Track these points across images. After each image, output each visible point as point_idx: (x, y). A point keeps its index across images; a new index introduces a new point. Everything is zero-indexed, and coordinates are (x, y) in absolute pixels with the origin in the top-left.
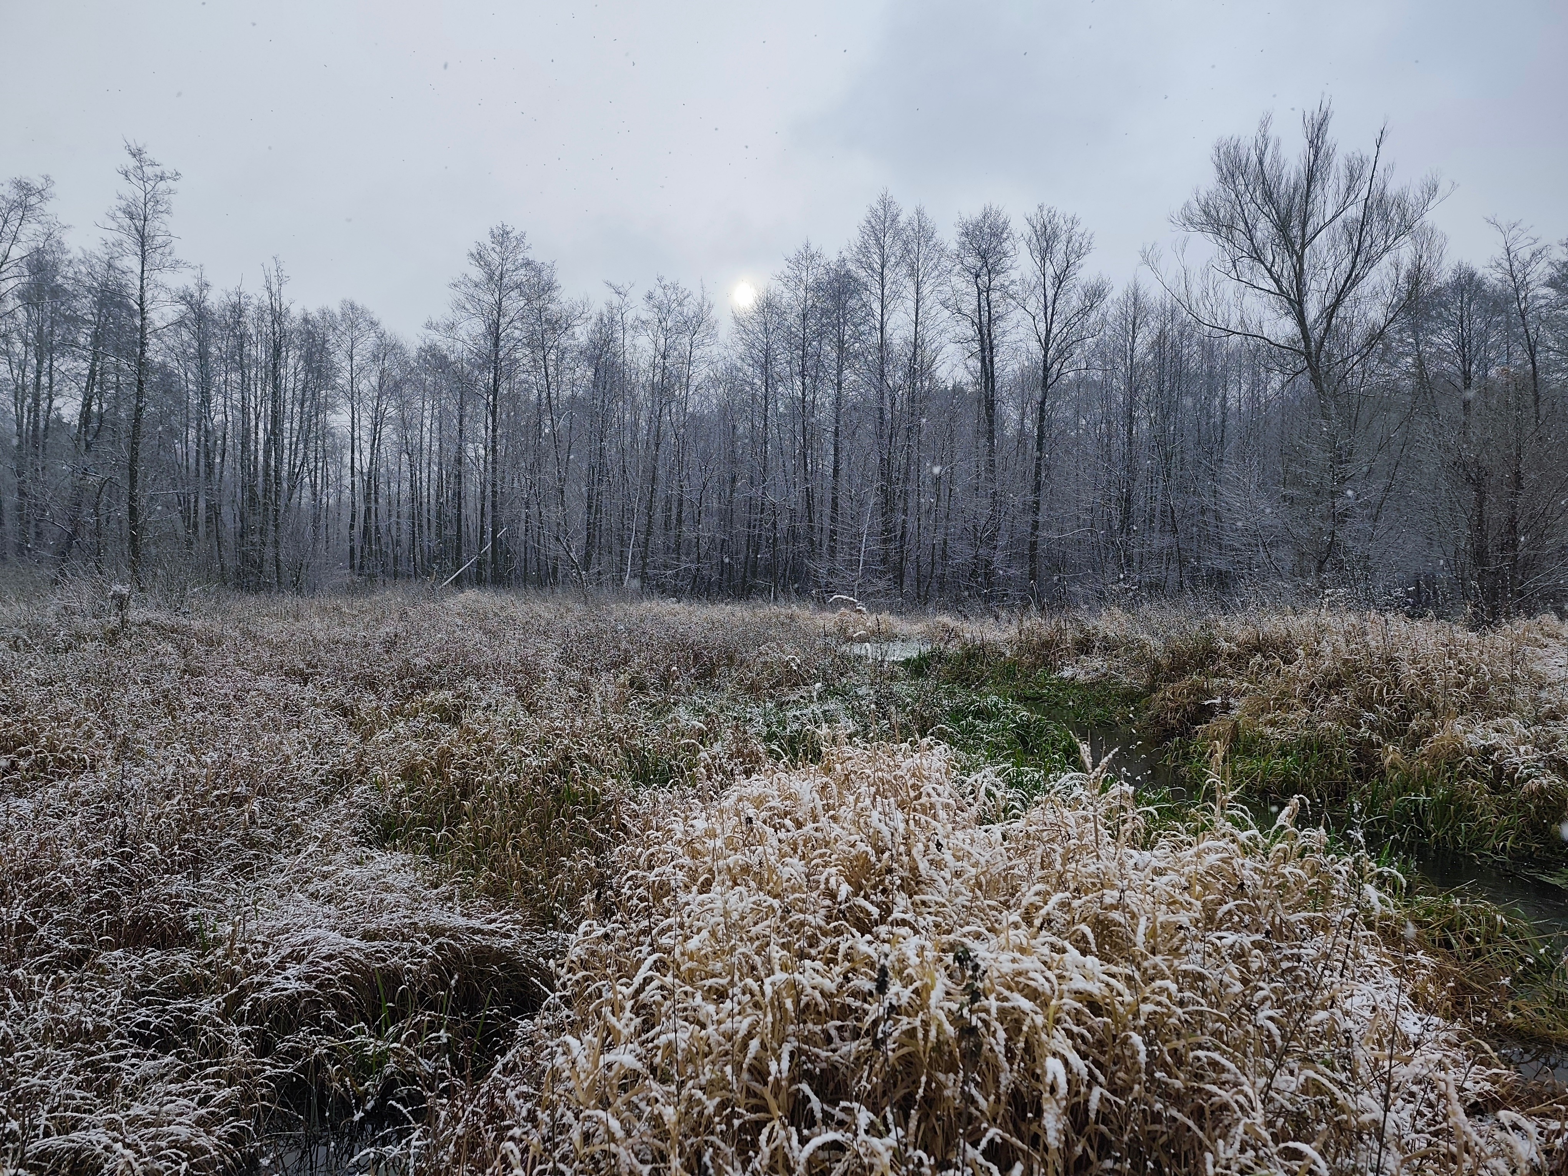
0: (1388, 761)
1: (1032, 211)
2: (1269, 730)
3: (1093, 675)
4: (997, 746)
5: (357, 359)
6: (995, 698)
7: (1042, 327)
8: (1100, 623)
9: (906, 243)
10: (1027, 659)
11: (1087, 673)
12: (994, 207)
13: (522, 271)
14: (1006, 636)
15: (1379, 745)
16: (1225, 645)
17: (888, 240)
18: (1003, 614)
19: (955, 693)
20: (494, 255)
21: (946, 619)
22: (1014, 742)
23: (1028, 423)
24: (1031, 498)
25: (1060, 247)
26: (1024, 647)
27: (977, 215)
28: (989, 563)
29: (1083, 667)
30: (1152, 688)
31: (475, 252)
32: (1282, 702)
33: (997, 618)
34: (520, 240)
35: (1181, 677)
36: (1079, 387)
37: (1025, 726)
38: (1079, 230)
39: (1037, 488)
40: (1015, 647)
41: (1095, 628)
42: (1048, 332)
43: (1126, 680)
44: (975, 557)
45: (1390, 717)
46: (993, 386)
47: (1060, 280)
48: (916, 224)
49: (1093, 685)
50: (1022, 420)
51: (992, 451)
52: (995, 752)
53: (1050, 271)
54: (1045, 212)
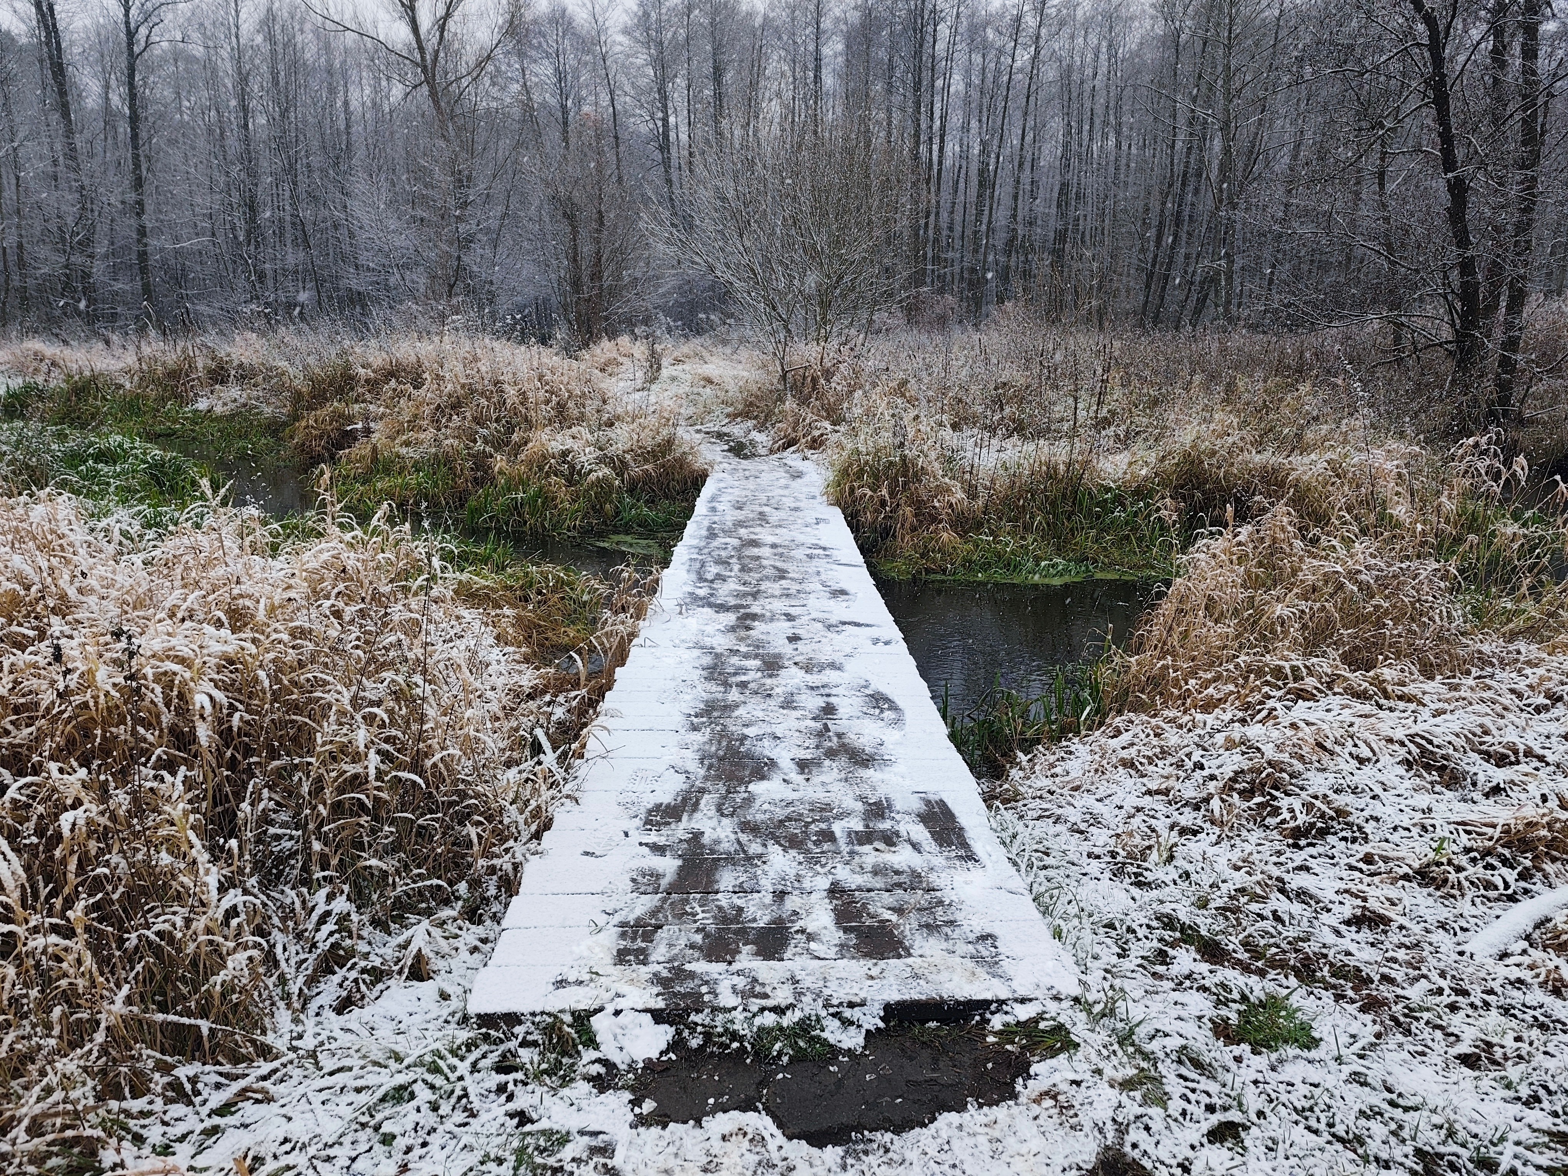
0: (496, 469)
2: (403, 451)
3: (233, 406)
4: (129, 490)
6: (119, 438)
8: (233, 350)
10: (152, 392)
11: (225, 404)
14: (121, 365)
15: (491, 456)
16: (362, 371)
18: (115, 338)
19: (66, 436)
21: (36, 345)
22: (149, 484)
23: (115, 100)
24: (131, 197)
26: (146, 378)
28: (86, 275)
29: (220, 398)
30: (296, 418)
32: (413, 424)
33: (107, 342)
35: (322, 405)
36: (176, 61)
37: (159, 465)
39: (138, 184)
40: (136, 378)
41: (229, 355)
43: (268, 410)
44: (66, 267)
45: (498, 431)
46: (58, 44)
49: (233, 416)
50: (107, 93)
51: (69, 133)
52: (126, 495)
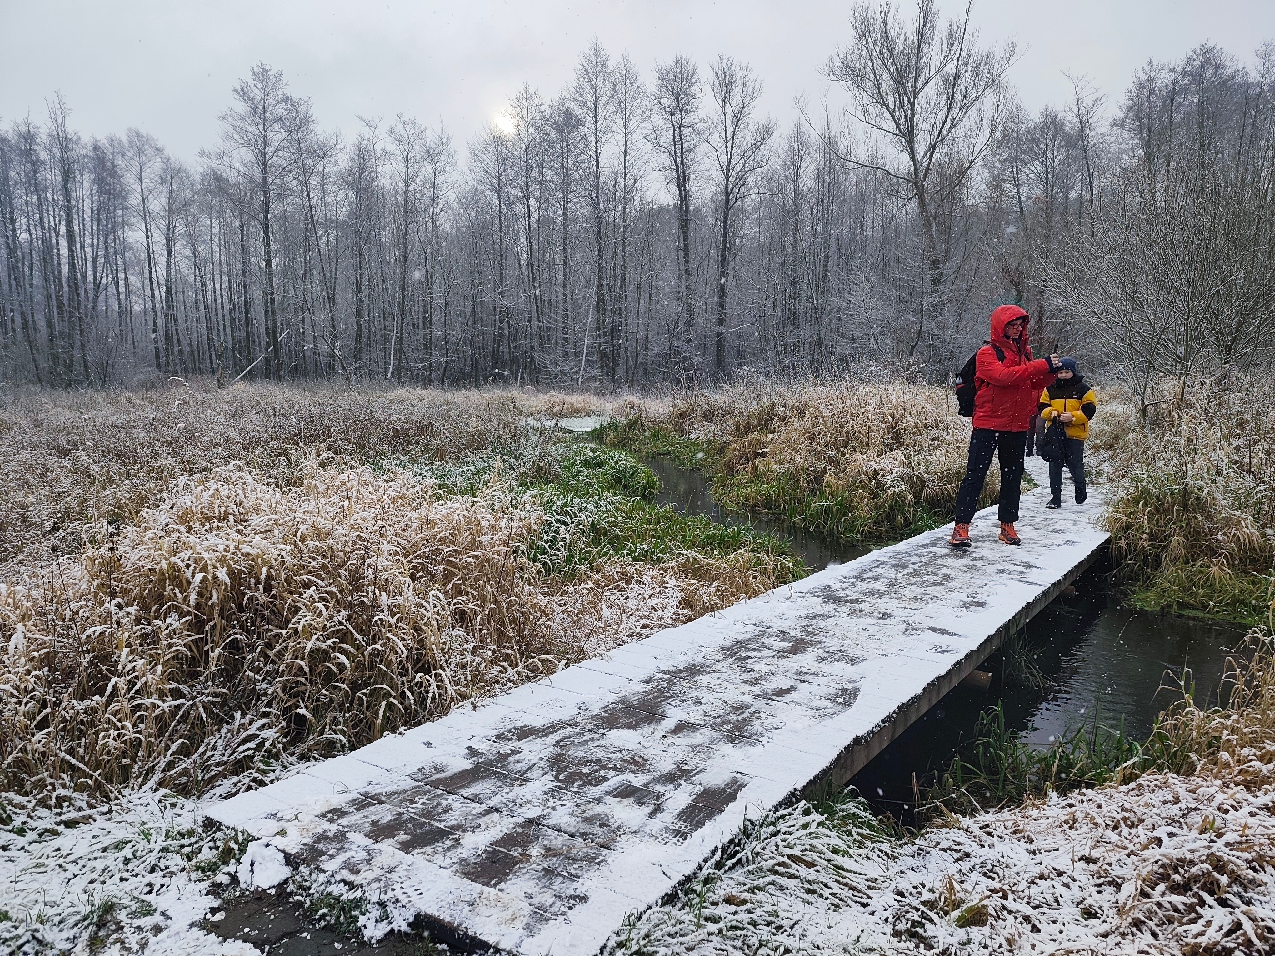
1: (715, 60)
5: (146, 181)
7: (724, 158)
9: (614, 84)
12: (684, 56)
13: (283, 105)
16: (782, 409)
17: (600, 82)
20: (257, 91)
25: (737, 91)
27: (669, 62)
31: (239, 88)
34: (278, 78)
38: (751, 76)
42: (729, 163)
46: (687, 207)
47: (737, 120)
48: (622, 68)
53: (729, 112)
54: (725, 61)
